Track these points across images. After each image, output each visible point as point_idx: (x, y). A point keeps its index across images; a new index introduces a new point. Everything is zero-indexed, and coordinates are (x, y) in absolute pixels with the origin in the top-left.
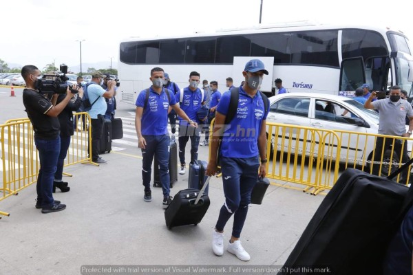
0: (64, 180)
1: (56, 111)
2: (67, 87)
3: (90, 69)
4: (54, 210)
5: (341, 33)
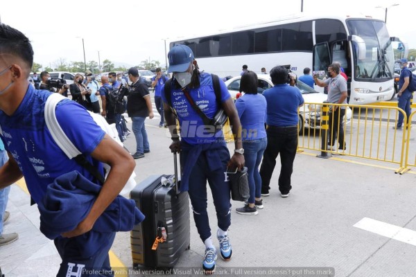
5: (314, 23)
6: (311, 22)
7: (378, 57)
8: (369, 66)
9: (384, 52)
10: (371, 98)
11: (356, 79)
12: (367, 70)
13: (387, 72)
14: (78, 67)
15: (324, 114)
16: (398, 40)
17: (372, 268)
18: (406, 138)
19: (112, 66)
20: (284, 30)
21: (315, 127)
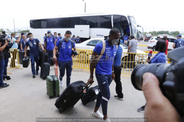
0: (8, 75)
1: (2, 49)
2: (5, 40)
3: (19, 30)
4: (4, 87)
5: (112, 16)
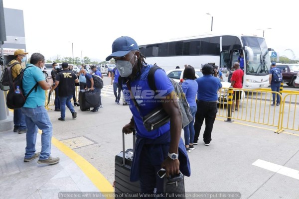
5: (221, 38)
6: (219, 37)
7: (261, 60)
8: (255, 66)
9: (264, 57)
10: (257, 85)
11: (247, 74)
12: (254, 68)
13: (266, 69)
14: (68, 60)
15: (230, 94)
16: (273, 50)
17: (266, 190)
18: (282, 111)
19: (89, 61)
20: (202, 41)
21: (224, 103)
